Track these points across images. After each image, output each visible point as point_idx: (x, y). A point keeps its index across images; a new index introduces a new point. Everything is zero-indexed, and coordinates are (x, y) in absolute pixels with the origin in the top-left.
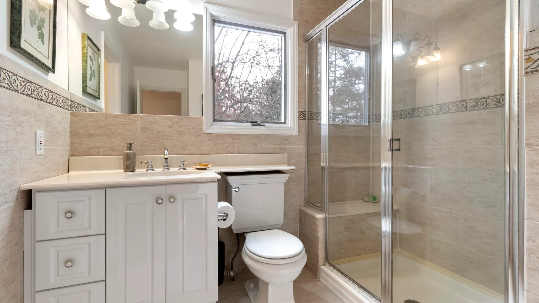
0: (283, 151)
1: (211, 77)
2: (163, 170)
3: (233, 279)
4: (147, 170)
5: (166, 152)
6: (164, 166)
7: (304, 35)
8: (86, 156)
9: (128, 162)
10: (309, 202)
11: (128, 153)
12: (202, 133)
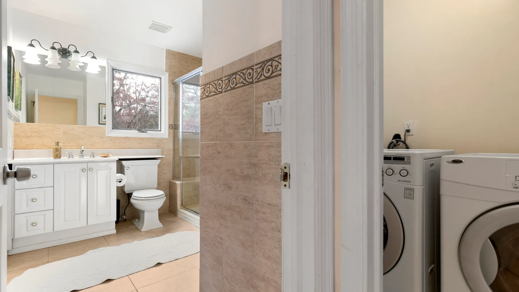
0: (158, 147)
1: (111, 102)
2: (80, 157)
3: (125, 220)
4: (69, 157)
5: (82, 147)
6: (80, 155)
7: (172, 80)
8: (25, 149)
9: (57, 153)
10: (176, 177)
11: (57, 148)
12: (105, 136)
